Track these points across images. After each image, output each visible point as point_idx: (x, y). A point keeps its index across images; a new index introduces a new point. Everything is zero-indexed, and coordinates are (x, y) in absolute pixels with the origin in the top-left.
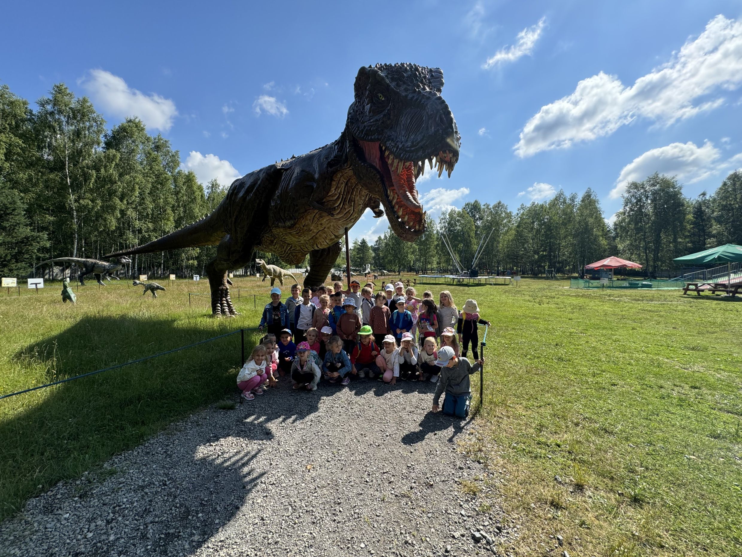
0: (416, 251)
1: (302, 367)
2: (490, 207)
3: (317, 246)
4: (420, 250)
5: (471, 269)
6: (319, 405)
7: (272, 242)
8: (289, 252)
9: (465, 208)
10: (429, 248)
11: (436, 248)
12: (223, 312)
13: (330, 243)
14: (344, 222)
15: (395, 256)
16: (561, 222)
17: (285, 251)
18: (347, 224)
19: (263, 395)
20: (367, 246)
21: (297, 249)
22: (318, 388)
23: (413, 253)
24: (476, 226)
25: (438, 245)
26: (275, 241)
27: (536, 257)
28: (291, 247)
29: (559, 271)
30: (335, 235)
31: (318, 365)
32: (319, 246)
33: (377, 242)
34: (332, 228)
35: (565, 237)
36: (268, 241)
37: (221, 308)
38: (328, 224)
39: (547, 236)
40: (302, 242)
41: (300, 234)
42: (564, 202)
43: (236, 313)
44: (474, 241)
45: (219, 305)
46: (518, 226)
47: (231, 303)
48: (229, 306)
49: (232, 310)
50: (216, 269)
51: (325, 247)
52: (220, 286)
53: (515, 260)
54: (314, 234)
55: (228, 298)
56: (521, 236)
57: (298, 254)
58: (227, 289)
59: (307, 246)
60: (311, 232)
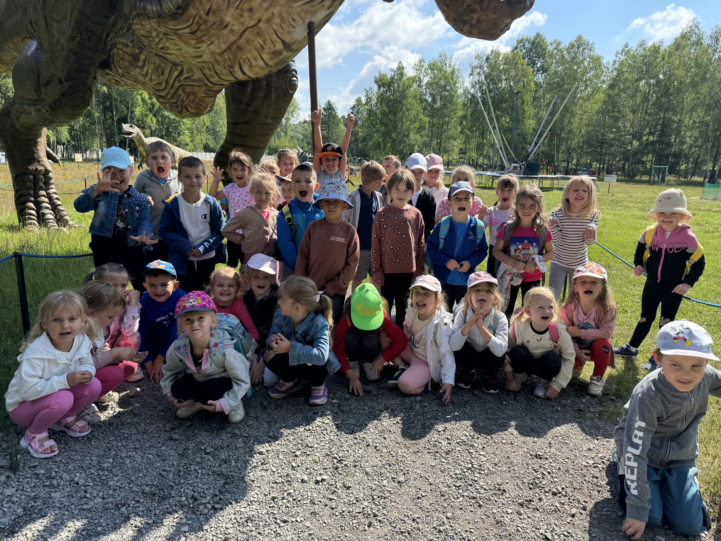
0: (424, 128)
1: (197, 361)
2: (561, 47)
3: (241, 70)
4: (432, 125)
5: (526, 160)
6: (252, 475)
7: (136, 58)
8: (177, 84)
9: (516, 48)
10: (448, 123)
11: (461, 124)
12: (42, 220)
13: (271, 63)
14: (307, 7)
15: (386, 134)
16: (688, 80)
17: (167, 83)
18: (314, 13)
19: (88, 439)
20: (335, 117)
21: (195, 77)
22: (247, 414)
23: (419, 130)
24: (536, 84)
25: (464, 117)
26: (142, 57)
27: (636, 143)
28: (181, 73)
29: (673, 171)
30: (283, 42)
31: (245, 353)
32: (246, 69)
33: (353, 108)
34: (277, 20)
35: (692, 110)
36: (126, 57)
37: (38, 212)
38: (267, 10)
39: (659, 106)
40: (206, 57)
41: (199, 34)
42: (699, 42)
43: (71, 223)
44: (530, 110)
45: (31, 205)
46: (611, 87)
47: (59, 203)
48: (55, 208)
49: (62, 217)
50: (17, 126)
51: (262, 74)
52: (30, 164)
53: (599, 150)
54: (234, 38)
55: (51, 191)
56: (614, 105)
57: (197, 89)
58: (47, 171)
59: (217, 67)
60: (225, 32)
